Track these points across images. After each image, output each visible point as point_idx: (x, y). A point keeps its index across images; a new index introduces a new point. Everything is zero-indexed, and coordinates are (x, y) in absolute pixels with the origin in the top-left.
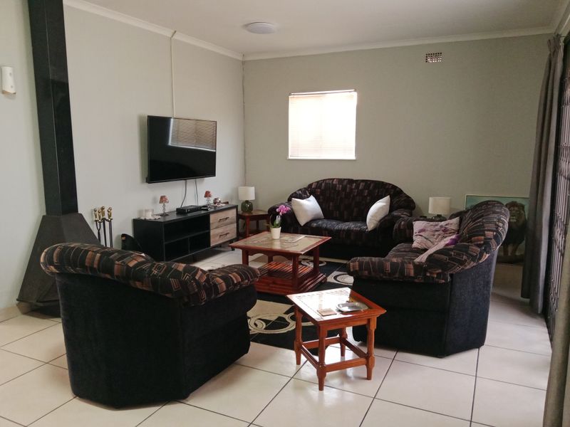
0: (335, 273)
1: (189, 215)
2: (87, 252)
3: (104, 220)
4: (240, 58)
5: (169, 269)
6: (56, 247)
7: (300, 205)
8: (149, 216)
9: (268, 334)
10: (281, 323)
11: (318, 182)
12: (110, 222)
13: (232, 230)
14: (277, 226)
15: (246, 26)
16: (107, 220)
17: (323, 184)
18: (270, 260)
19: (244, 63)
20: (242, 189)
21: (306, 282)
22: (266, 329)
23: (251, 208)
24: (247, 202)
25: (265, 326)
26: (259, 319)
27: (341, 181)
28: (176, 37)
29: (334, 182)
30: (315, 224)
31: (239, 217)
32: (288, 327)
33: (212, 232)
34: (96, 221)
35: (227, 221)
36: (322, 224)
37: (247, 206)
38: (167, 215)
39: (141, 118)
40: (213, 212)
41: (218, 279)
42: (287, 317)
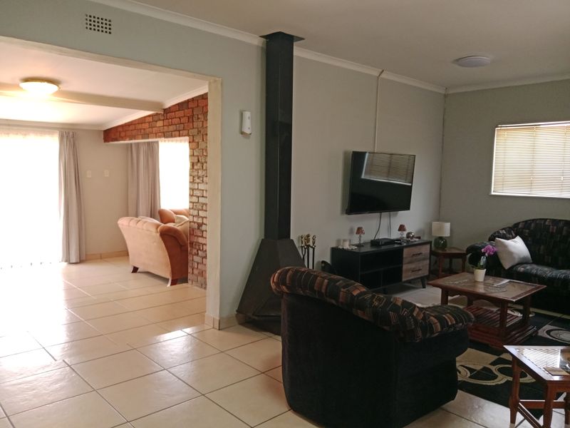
0: (548, 327)
1: (383, 248)
2: (316, 277)
3: (308, 246)
4: (443, 92)
5: (388, 302)
6: (289, 270)
7: (505, 246)
8: (347, 246)
9: (473, 384)
10: (486, 374)
11: (526, 222)
12: (314, 249)
13: (424, 267)
14: (482, 268)
15: (457, 60)
16: (312, 247)
17: (533, 225)
18: (470, 303)
19: (446, 96)
20: (435, 224)
21: (514, 333)
22: (470, 377)
23: (445, 245)
24: (441, 238)
25: (469, 375)
26: (462, 366)
27: (555, 222)
28: (383, 76)
29: (547, 223)
30: (522, 269)
31: (432, 253)
32: (496, 380)
33: (405, 267)
34: (302, 247)
35: (420, 256)
36: (531, 269)
37: (440, 243)
38: (363, 246)
39: (346, 153)
40: (406, 247)
41: (432, 318)
42: (493, 368)
